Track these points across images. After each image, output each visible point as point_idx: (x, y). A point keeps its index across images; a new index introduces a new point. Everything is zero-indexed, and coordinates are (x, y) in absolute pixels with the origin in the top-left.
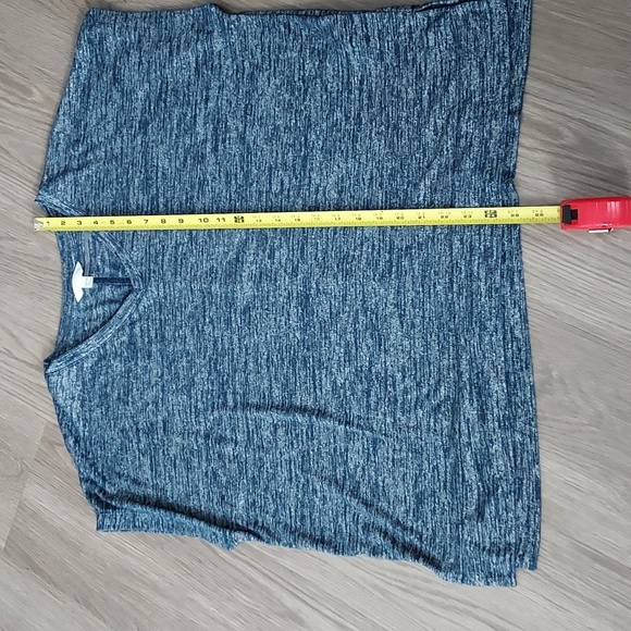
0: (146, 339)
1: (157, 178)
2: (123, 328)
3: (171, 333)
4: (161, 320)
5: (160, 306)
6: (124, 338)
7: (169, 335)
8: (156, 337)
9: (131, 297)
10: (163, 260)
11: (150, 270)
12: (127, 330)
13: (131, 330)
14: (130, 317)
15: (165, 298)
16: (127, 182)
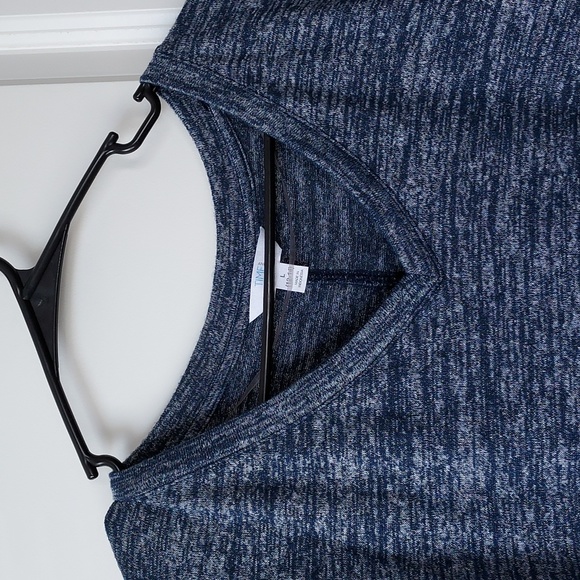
0: (439, 404)
1: (491, 35)
2: (369, 376)
3: (516, 386)
4: (484, 353)
5: (484, 320)
6: (373, 403)
7: (509, 389)
8: (470, 396)
9: (400, 296)
10: (492, 209)
11: (454, 231)
12: (384, 381)
13: (395, 379)
14: (391, 348)
15: (499, 298)
16: (401, 39)
